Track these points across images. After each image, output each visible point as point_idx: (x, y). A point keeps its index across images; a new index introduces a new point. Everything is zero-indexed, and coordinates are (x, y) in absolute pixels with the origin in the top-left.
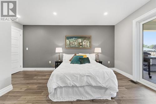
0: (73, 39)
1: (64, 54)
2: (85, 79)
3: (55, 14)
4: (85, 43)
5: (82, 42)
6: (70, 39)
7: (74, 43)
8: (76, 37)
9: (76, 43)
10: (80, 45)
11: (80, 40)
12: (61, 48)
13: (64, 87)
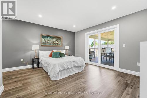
0: (48, 38)
1: (40, 51)
2: (73, 63)
3: (40, 16)
4: (58, 42)
5: (55, 42)
6: (45, 38)
7: (49, 42)
8: (50, 37)
9: (51, 42)
10: (54, 44)
11: (54, 40)
12: (38, 46)
13: (63, 70)
